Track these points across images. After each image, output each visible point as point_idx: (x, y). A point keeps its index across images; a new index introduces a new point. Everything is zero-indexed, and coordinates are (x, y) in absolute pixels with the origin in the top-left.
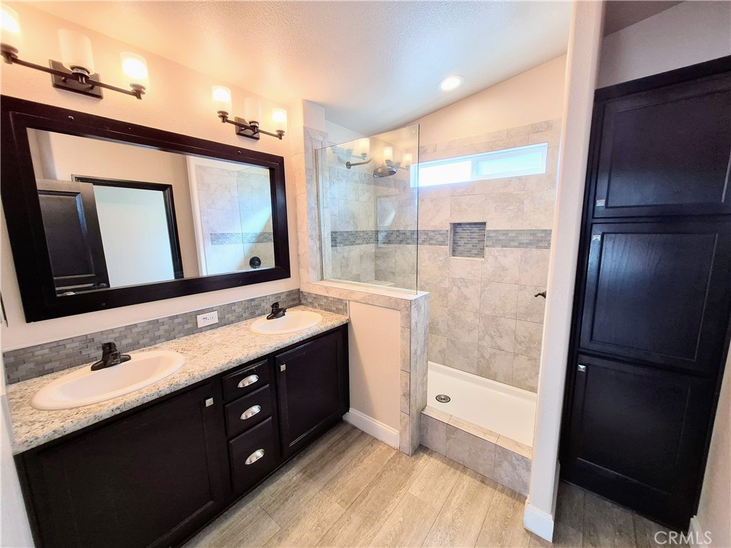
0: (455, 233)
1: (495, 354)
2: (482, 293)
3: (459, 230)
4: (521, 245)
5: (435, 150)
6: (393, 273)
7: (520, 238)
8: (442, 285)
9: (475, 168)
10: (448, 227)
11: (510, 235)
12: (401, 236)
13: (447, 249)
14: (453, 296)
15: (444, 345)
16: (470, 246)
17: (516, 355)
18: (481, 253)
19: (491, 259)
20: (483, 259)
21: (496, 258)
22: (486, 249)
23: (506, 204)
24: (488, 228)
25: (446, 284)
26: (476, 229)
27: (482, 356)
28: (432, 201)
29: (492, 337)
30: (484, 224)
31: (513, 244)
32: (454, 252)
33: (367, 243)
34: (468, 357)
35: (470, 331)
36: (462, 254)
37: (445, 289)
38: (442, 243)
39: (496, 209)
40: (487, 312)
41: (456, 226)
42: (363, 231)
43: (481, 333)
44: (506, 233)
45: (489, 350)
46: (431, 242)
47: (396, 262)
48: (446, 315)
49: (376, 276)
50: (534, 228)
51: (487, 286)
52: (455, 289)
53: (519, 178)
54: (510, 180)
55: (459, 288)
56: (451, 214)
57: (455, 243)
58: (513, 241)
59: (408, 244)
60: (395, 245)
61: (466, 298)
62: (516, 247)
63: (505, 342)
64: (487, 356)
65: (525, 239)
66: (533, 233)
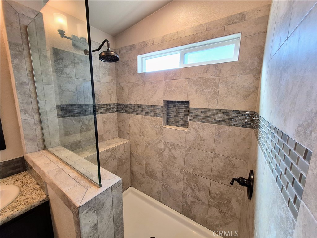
0: (168, 108)
1: (194, 202)
2: (186, 155)
3: (171, 106)
4: (215, 121)
5: (153, 44)
6: (129, 134)
7: (215, 116)
8: (159, 146)
9: (183, 58)
10: (162, 104)
11: (208, 112)
12: (133, 109)
13: (161, 120)
14: (166, 155)
15: (160, 189)
16: (178, 118)
17: (210, 206)
18: (185, 125)
19: (192, 131)
20: (186, 130)
21: (196, 130)
22: (189, 123)
23: (204, 87)
24: (191, 105)
25: (161, 146)
26: (182, 106)
27: (186, 202)
28: (151, 83)
29: (193, 189)
30: (188, 102)
31: (210, 120)
32: (168, 122)
33: (110, 112)
34: (175, 200)
35: (177, 182)
36: (172, 124)
37: (161, 149)
38: (159, 115)
39: (196, 91)
40: (190, 171)
41: (168, 103)
42: (106, 104)
43: (185, 185)
44: (204, 111)
45: (191, 198)
46: (152, 114)
47: (130, 126)
48: (161, 167)
49: (118, 134)
50: (226, 109)
51: (189, 151)
52: (167, 150)
53: (216, 65)
54: (208, 66)
55: (170, 149)
56: (164, 94)
57: (168, 115)
58: (210, 117)
59: (137, 114)
60: (129, 114)
61: (175, 158)
62: (211, 123)
63: (202, 195)
64: (189, 203)
65: (219, 117)
66: (225, 112)
